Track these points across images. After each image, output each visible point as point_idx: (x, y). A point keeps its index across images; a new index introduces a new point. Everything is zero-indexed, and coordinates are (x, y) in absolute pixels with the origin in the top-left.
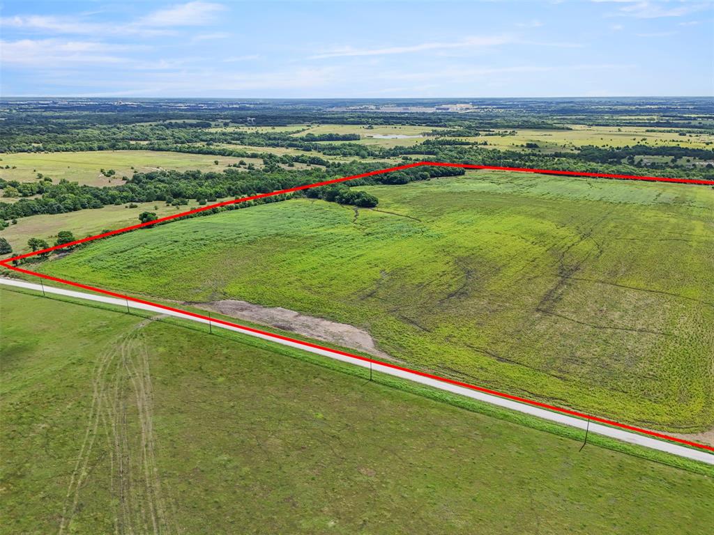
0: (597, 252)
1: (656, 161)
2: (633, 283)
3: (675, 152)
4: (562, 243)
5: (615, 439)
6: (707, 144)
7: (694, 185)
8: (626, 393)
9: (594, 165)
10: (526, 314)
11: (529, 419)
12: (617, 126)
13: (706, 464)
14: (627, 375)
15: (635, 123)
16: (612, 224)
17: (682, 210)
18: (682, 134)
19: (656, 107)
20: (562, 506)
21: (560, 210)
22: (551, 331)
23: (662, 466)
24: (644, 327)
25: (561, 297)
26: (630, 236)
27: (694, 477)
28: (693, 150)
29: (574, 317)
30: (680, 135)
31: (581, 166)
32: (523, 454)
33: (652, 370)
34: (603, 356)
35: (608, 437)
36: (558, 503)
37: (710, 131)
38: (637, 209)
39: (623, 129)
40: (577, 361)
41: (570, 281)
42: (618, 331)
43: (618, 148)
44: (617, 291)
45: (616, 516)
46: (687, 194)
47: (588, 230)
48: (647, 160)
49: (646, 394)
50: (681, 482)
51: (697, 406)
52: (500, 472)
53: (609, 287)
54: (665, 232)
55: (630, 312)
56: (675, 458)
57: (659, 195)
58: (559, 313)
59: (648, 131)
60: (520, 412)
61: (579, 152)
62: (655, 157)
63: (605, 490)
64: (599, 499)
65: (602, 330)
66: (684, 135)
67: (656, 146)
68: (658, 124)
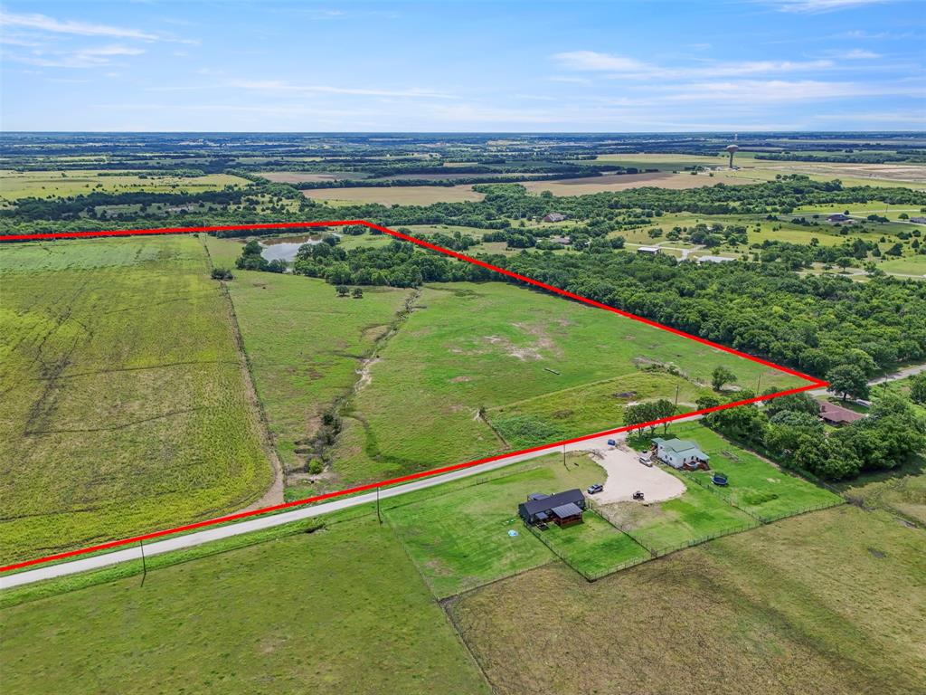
0: (85, 336)
1: (124, 211)
2: (143, 362)
3: (142, 198)
4: (33, 334)
5: (178, 550)
6: (174, 187)
7: (173, 235)
8: (174, 492)
9: (44, 223)
10: (11, 446)
11: (62, 583)
12: (59, 170)
13: (274, 527)
14: (169, 471)
15: (81, 165)
16: (95, 297)
17: (170, 266)
18: (142, 177)
19: (101, 144)
20: (140, 663)
21: (14, 290)
22: (56, 455)
23: (234, 553)
24: (172, 408)
25: (56, 405)
26: (121, 307)
27: (267, 546)
28: (160, 195)
29: (82, 426)
30: (141, 178)
31: (25, 228)
32: (68, 632)
33: (194, 454)
34: (135, 459)
35: (169, 552)
36: (134, 663)
37: (172, 171)
38: (119, 272)
39: (67, 173)
40: (104, 479)
41: (61, 382)
42: (143, 424)
43: (69, 199)
44: (127, 376)
45: (205, 634)
46: (170, 246)
47: (65, 310)
48: (111, 210)
49: (196, 483)
50: (257, 558)
51: (249, 473)
52: (42, 674)
53: (115, 374)
54: (160, 294)
55: (151, 397)
56: (245, 537)
57: (139, 252)
58: (60, 427)
59: (100, 175)
60: (46, 580)
61: (17, 207)
62: (121, 206)
63: (184, 613)
64: (181, 628)
65: (124, 430)
66: (146, 178)
67: (117, 193)
68: (110, 166)
